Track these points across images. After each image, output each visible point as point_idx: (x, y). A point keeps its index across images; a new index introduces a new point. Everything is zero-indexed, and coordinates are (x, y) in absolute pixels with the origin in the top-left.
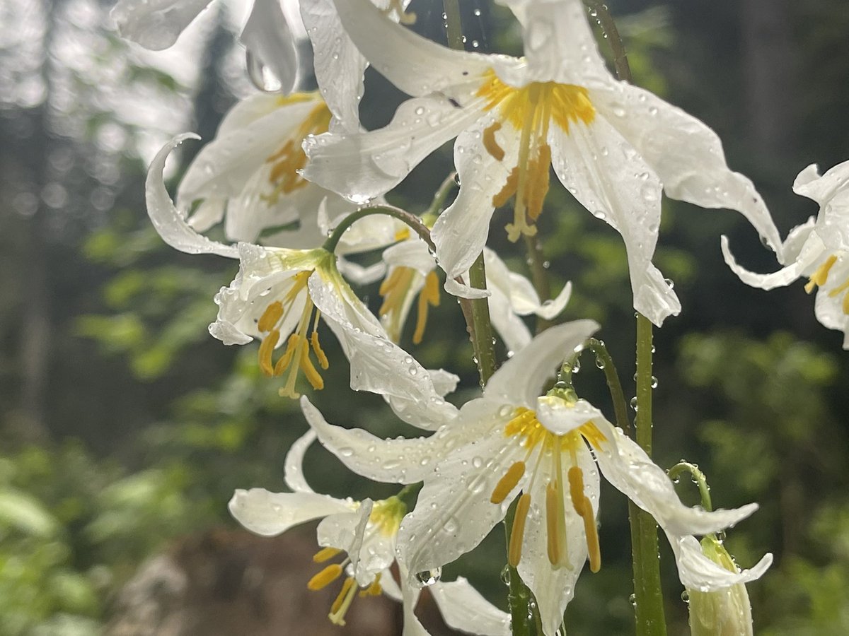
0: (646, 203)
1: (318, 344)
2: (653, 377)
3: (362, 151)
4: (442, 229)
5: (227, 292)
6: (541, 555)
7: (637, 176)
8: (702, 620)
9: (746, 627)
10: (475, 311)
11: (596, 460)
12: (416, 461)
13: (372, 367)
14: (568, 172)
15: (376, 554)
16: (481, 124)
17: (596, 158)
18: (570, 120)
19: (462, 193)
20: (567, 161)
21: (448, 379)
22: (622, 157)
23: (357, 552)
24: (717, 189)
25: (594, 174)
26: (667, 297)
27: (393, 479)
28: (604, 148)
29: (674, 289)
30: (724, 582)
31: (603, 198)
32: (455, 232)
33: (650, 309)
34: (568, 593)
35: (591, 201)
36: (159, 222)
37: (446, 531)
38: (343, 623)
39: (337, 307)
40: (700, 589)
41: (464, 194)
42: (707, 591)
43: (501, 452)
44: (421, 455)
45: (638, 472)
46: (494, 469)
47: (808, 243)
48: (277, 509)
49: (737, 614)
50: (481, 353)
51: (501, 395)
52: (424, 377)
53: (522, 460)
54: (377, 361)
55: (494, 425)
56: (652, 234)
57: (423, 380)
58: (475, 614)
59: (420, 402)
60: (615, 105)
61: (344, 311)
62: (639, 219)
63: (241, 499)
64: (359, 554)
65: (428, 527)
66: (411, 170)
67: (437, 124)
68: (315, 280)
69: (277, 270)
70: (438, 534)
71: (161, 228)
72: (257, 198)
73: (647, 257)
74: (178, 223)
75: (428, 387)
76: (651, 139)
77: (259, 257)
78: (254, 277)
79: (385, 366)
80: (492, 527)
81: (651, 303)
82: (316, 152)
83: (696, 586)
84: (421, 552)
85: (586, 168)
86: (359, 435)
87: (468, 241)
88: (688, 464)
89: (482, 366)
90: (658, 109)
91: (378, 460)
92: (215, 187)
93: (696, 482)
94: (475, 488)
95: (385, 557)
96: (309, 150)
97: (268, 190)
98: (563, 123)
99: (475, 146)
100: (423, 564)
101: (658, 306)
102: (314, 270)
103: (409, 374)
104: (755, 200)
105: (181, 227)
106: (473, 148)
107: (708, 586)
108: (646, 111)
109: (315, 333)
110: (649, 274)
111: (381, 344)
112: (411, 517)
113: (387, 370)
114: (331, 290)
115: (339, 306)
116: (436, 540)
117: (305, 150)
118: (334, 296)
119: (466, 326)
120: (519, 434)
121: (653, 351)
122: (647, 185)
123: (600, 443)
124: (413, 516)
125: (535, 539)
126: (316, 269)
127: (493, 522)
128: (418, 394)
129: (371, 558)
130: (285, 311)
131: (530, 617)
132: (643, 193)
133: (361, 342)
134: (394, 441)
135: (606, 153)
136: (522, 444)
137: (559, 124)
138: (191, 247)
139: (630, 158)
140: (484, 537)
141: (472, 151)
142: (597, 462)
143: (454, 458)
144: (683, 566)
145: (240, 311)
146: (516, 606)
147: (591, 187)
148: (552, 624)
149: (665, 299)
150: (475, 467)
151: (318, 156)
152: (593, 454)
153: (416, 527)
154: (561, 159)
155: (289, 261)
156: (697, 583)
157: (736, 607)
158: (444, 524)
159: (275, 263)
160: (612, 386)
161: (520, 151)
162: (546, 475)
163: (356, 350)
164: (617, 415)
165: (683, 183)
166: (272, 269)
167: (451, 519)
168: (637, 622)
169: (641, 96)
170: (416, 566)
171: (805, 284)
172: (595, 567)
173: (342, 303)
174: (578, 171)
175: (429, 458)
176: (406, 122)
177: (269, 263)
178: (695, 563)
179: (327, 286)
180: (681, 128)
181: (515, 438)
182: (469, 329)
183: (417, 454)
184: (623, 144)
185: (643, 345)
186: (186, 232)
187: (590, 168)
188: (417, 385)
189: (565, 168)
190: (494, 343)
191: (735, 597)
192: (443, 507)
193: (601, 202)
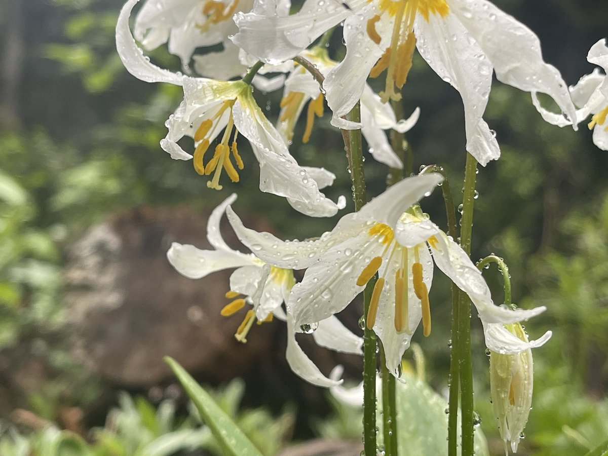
0: (481, 76)
1: (237, 152)
2: (475, 191)
3: (278, 28)
4: (331, 81)
5: (175, 118)
6: (388, 316)
7: (476, 56)
8: (499, 371)
9: (529, 377)
10: (351, 137)
11: (432, 254)
12: (305, 255)
13: (276, 176)
14: (426, 48)
15: (271, 297)
16: (365, 10)
17: (447, 41)
18: (430, 12)
19: (348, 57)
20: (426, 40)
21: (328, 176)
22: (467, 42)
23: (258, 299)
24: (534, 77)
25: (445, 53)
26: (491, 144)
27: (289, 266)
28: (454, 35)
29: (496, 137)
30: (516, 348)
31: (450, 69)
32: (341, 85)
33: (478, 152)
34: (406, 343)
35: (441, 70)
36: (125, 57)
37: (323, 297)
38: (244, 341)
39: (252, 128)
40: (499, 352)
41: (350, 59)
42: (504, 353)
43: (365, 246)
44: (310, 251)
45: (462, 275)
46: (359, 257)
47: (594, 95)
48: (202, 260)
49: (524, 367)
50: (354, 167)
51: (369, 217)
52: (313, 185)
53: (380, 255)
54: (280, 172)
55: (362, 231)
56: (483, 98)
57: (312, 187)
58: (336, 336)
59: (309, 203)
60: (465, 9)
61: (257, 131)
62: (475, 87)
63: (176, 251)
64: (259, 301)
65: (311, 293)
66: (312, 43)
67: (334, 11)
68: (236, 108)
69: (210, 97)
70: (317, 299)
71: (127, 62)
72: (193, 25)
73: (479, 116)
74: (139, 58)
75: (315, 193)
76: (489, 37)
77: (197, 88)
78: (195, 105)
79: (285, 176)
80: (355, 296)
81: (480, 148)
82: (243, 24)
83: (496, 349)
84: (305, 310)
85: (439, 47)
86: (267, 237)
87: (350, 92)
88: (497, 258)
89: (354, 176)
90: (495, 15)
91: (279, 254)
92: (163, 19)
93: (501, 271)
94: (345, 269)
95: (276, 300)
96: (238, 22)
97: (201, 20)
98: (425, 13)
99: (360, 25)
100: (305, 319)
101: (485, 152)
102: (236, 98)
103: (302, 183)
104: (561, 86)
105: (141, 60)
106: (358, 26)
107: (505, 350)
108: (488, 16)
109: (235, 143)
110: (479, 126)
111: (284, 160)
112: (299, 286)
113: (287, 180)
114: (248, 114)
115: (253, 127)
116: (315, 303)
117: (235, 22)
118: (250, 119)
119: (344, 146)
120: (379, 234)
121: (477, 172)
122: (483, 63)
123: (436, 244)
124: (301, 286)
125: (385, 305)
126: (238, 97)
127: (356, 292)
128: (308, 197)
129: (267, 300)
130: (214, 126)
131: (377, 352)
132: (479, 68)
133: (268, 157)
134: (291, 242)
135: (455, 39)
136: (381, 240)
137: (422, 13)
138: (148, 77)
139: (472, 44)
140: (349, 303)
141: (357, 29)
142: (432, 256)
143: (332, 250)
144: (489, 336)
145: (183, 129)
146: (368, 345)
147: (442, 60)
148: (393, 363)
149: (489, 146)
150: (346, 255)
151: (245, 28)
152: (430, 250)
153: (302, 293)
154: (421, 38)
155: (219, 90)
156: (497, 347)
157: (523, 362)
158: (322, 293)
159: (209, 92)
160: (446, 198)
161: (393, 36)
162: (396, 262)
163: (265, 162)
164: (448, 217)
165: (510, 71)
166: (206, 97)
167: (327, 290)
168: (452, 360)
169: (484, 5)
170: (300, 320)
171: (589, 123)
172: (426, 333)
173: (256, 125)
174: (434, 48)
175: (315, 253)
176: (311, 11)
177: (204, 92)
178: (497, 333)
179: (245, 112)
180: (512, 31)
181: (376, 237)
182: (346, 148)
183: (307, 250)
184: (467, 34)
185: (470, 169)
186: (145, 65)
187: (442, 48)
188: (307, 191)
189: (424, 45)
190: (364, 160)
191: (523, 355)
192: (322, 281)
193: (448, 71)
